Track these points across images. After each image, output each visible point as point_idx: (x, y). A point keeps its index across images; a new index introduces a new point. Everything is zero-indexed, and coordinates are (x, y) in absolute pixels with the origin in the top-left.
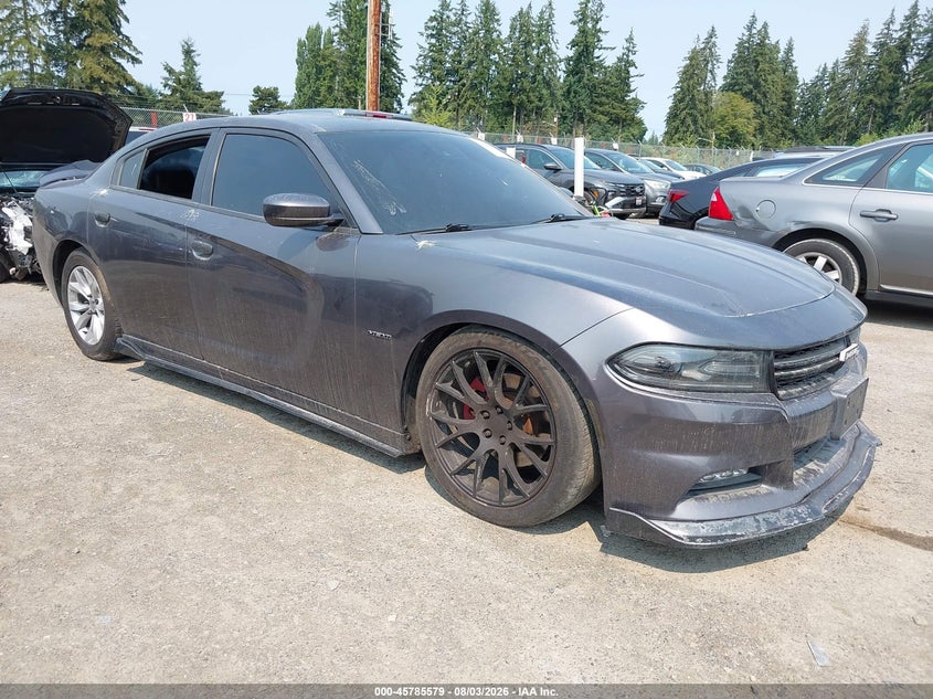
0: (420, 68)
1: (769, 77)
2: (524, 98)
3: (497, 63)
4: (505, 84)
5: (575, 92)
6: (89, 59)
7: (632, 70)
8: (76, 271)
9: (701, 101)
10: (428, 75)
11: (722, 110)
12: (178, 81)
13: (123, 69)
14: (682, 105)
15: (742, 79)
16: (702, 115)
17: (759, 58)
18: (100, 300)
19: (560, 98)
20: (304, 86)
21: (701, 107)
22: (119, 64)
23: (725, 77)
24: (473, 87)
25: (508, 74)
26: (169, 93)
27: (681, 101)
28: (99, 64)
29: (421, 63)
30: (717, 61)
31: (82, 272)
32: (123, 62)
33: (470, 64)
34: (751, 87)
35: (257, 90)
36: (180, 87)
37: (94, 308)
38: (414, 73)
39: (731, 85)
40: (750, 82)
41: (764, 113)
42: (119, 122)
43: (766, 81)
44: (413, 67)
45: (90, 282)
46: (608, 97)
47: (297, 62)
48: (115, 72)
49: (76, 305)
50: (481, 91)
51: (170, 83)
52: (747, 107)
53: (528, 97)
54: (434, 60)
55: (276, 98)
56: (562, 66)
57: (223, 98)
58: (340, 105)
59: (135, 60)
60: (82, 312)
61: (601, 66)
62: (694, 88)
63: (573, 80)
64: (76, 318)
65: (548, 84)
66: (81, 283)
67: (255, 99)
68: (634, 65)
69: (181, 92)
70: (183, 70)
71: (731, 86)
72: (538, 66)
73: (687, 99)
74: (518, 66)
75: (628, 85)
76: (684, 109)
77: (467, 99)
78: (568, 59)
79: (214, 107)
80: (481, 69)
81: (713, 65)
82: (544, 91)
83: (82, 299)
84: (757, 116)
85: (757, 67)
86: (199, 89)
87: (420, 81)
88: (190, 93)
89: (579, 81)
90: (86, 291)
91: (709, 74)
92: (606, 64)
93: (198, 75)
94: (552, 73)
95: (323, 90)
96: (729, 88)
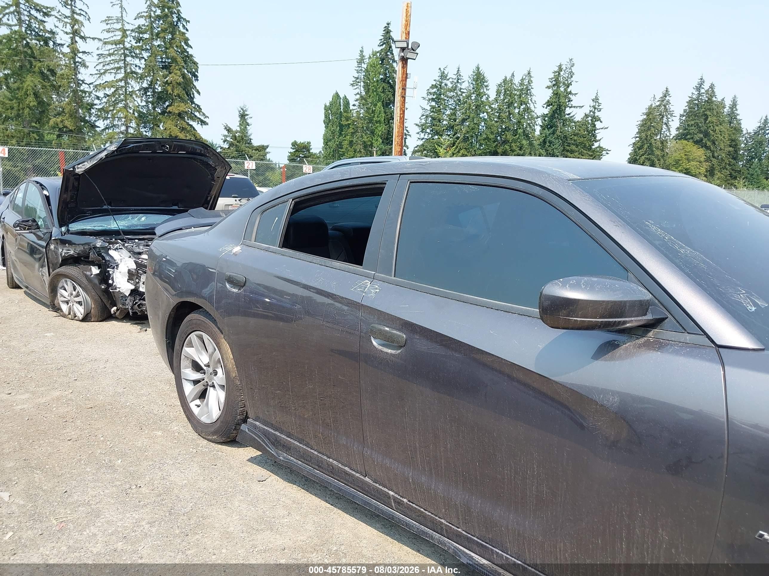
0: (422, 125)
1: (717, 128)
2: (508, 147)
3: (485, 120)
4: (492, 137)
5: (550, 142)
6: (169, 122)
7: (598, 124)
8: (193, 337)
9: (657, 148)
10: (428, 131)
11: (677, 156)
12: (235, 138)
13: (194, 128)
14: (641, 152)
15: (693, 129)
16: (659, 160)
17: (708, 113)
18: (220, 371)
19: (537, 147)
20: (330, 140)
21: (658, 152)
22: (191, 126)
23: (678, 129)
24: (466, 139)
25: (494, 129)
26: (227, 147)
27: (640, 148)
28: (176, 126)
29: (423, 121)
30: (671, 115)
31: (201, 338)
32: (194, 124)
33: (464, 120)
34: (702, 136)
35: (294, 144)
36: (235, 142)
37: (211, 379)
38: (418, 130)
39: (683, 134)
40: (700, 132)
41: (714, 157)
42: (219, 169)
43: (714, 131)
44: (417, 125)
45: (210, 350)
46: (577, 146)
47: (324, 122)
48: (188, 132)
49: (189, 374)
50: (472, 143)
51: (228, 139)
52: (699, 153)
53: (511, 147)
54: (433, 119)
55: (308, 150)
56: (539, 121)
57: (268, 150)
58: (358, 155)
59: (203, 123)
60: (196, 382)
61: (571, 120)
62: (652, 137)
63: (548, 132)
64: (188, 388)
65: (527, 136)
66: (197, 350)
67: (292, 151)
68: (599, 120)
69: (236, 145)
70: (238, 129)
71: (683, 136)
72: (519, 122)
73: (646, 146)
74: (503, 122)
75: (594, 136)
76: (643, 155)
77: (461, 149)
78: (544, 116)
79: (261, 158)
80: (472, 125)
81: (668, 119)
82: (524, 142)
83: (197, 367)
84: (708, 160)
85: (706, 119)
86: (250, 143)
87: (422, 135)
88: (243, 146)
89: (553, 133)
90: (203, 359)
91: (664, 126)
92: (576, 120)
93: (249, 132)
94: (530, 127)
95: (345, 144)
96: (682, 136)
